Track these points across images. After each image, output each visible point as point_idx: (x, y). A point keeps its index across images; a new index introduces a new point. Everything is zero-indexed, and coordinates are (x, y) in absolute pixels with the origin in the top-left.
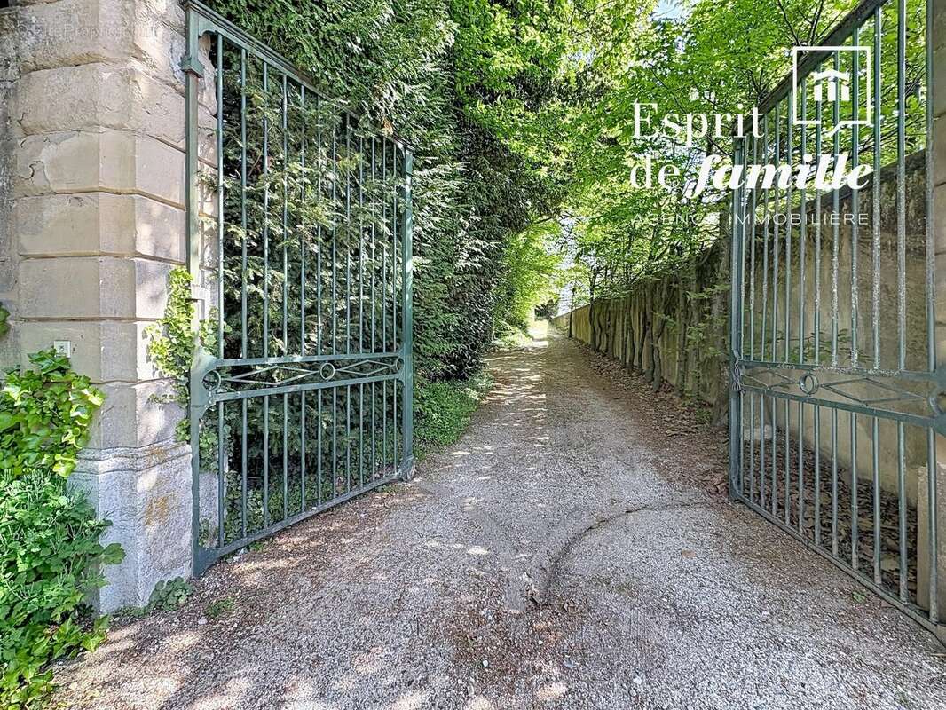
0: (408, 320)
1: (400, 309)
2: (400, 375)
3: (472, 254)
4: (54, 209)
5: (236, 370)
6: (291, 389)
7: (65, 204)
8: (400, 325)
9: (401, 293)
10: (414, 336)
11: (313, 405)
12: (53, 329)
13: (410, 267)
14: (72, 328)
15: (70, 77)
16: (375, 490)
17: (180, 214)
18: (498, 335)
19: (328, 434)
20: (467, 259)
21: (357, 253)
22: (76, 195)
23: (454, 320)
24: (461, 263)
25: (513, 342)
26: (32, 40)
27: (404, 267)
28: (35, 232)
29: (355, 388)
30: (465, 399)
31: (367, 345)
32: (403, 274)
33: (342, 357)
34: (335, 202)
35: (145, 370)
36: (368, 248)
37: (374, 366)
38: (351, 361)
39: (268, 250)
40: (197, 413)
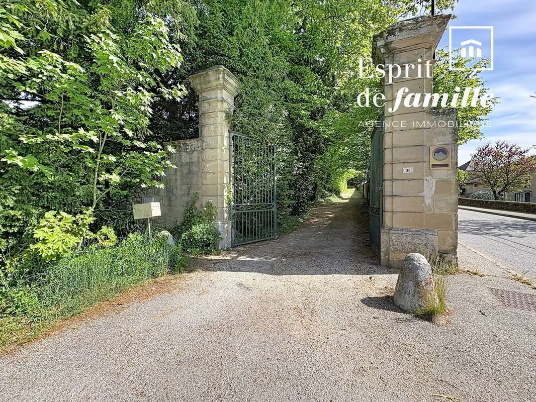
0: (275, 193)
1: (273, 190)
2: (273, 209)
3: (299, 168)
4: (209, 176)
5: (237, 206)
6: (247, 211)
7: (212, 174)
8: (273, 195)
9: (273, 186)
10: (277, 198)
11: (252, 215)
12: (209, 198)
13: (276, 178)
14: (212, 198)
15: (212, 151)
16: (266, 240)
17: (229, 174)
18: (321, 197)
19: (255, 224)
20: (297, 170)
21: (262, 176)
22: (214, 173)
23: (292, 192)
24: (295, 172)
25: (330, 200)
26: (205, 144)
27: (274, 178)
28: (205, 180)
29: (261, 212)
30: (297, 221)
31: (264, 201)
32: (274, 180)
33: (258, 204)
34: (257, 165)
35: (225, 206)
36: (264, 175)
37: (266, 207)
38: (260, 205)
39: (243, 179)
40: (232, 215)
